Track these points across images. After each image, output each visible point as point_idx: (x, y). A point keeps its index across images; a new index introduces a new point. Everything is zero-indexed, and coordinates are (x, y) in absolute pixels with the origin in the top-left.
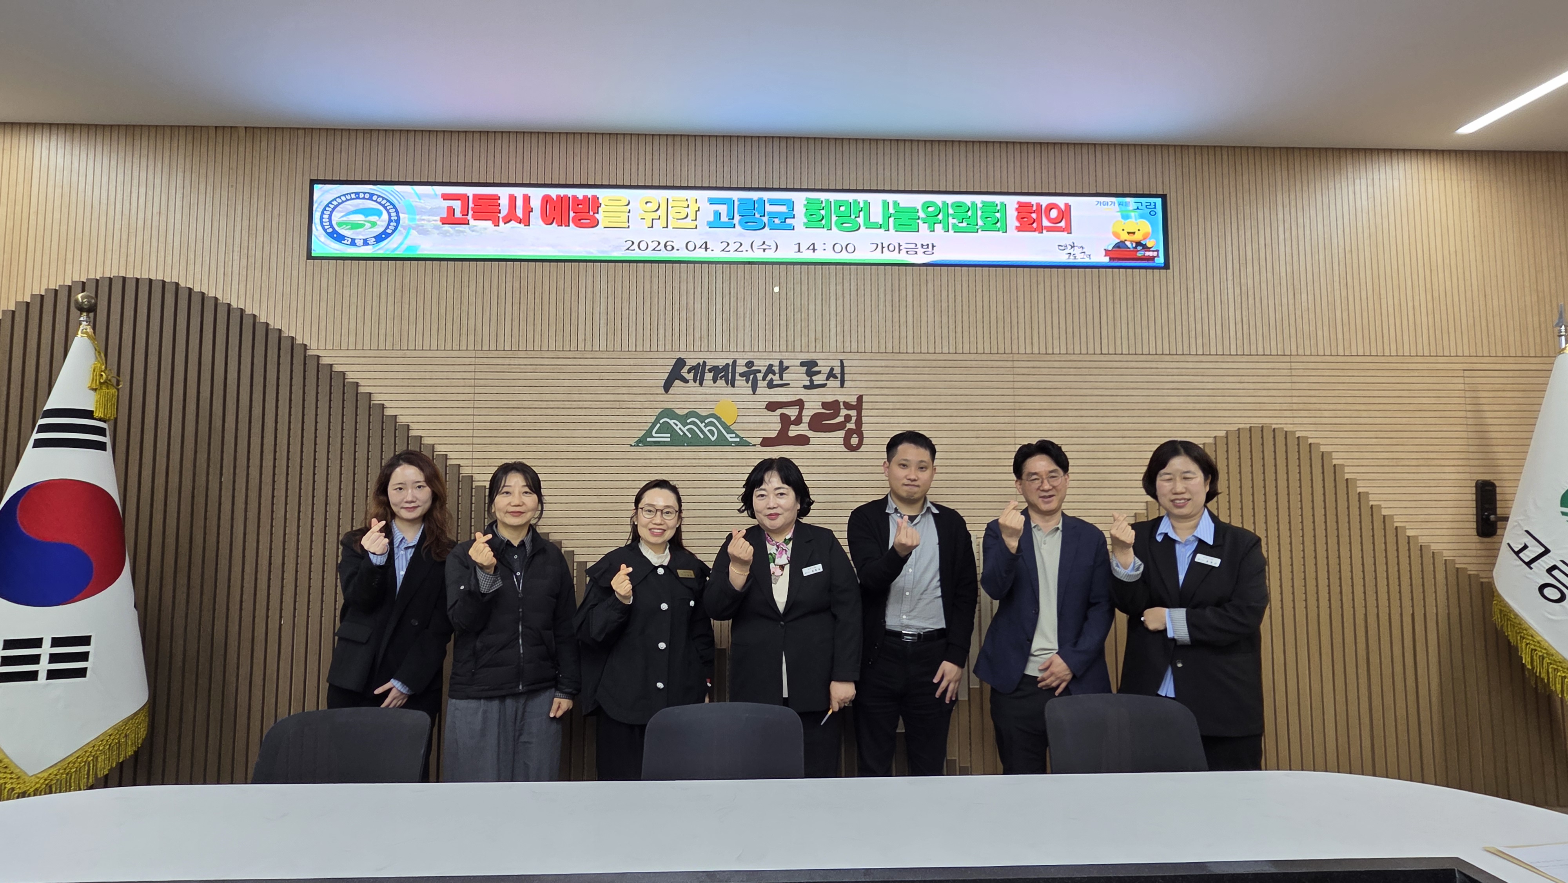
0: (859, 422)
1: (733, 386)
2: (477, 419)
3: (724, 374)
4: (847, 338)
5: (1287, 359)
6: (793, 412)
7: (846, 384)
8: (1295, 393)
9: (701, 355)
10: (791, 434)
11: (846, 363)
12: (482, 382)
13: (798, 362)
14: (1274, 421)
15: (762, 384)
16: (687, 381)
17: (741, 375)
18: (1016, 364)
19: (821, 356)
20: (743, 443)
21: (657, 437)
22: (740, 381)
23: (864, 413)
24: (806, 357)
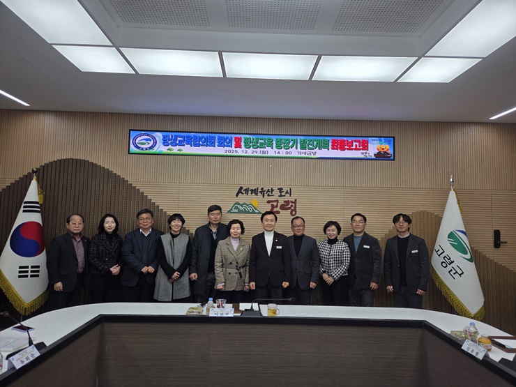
0: (295, 207)
1: (257, 195)
2: (179, 204)
3: (255, 192)
4: (292, 182)
6: (275, 204)
7: (292, 195)
9: (247, 186)
11: (291, 189)
12: (181, 193)
13: (277, 188)
15: (266, 195)
16: (243, 193)
17: (260, 192)
18: (345, 190)
19: (285, 187)
20: (260, 213)
21: (234, 211)
23: (297, 204)
24: (280, 187)
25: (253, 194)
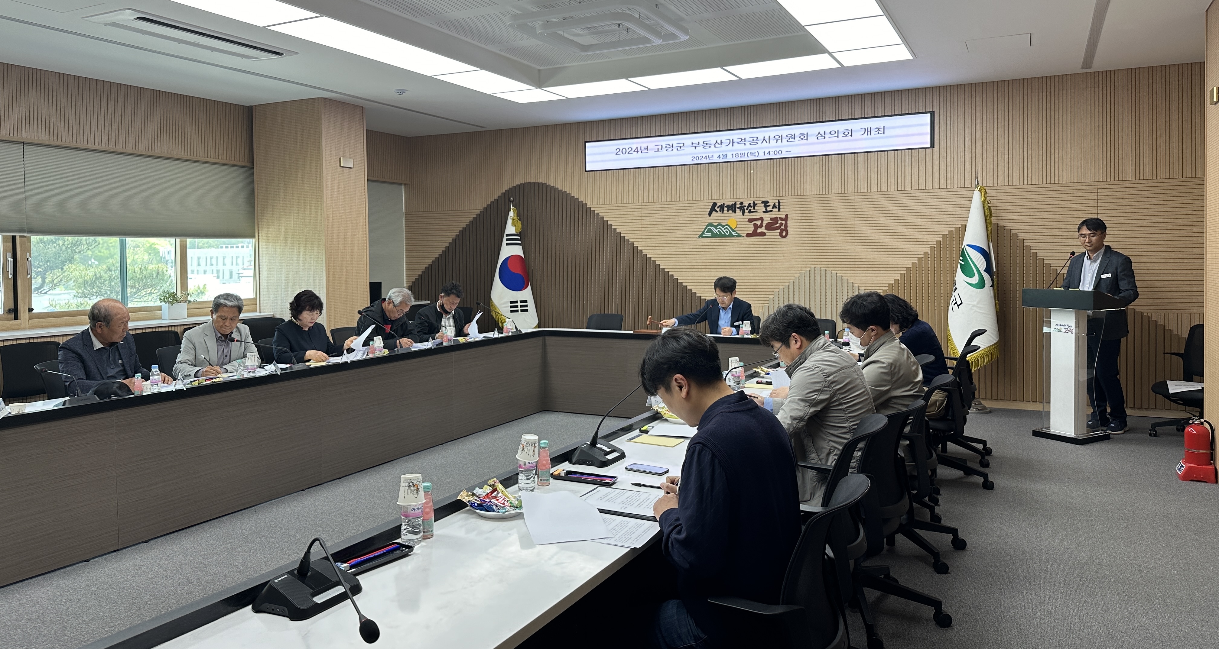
0: (786, 226)
1: (735, 213)
2: (643, 229)
3: (732, 208)
5: (996, 188)
6: (759, 223)
7: (781, 210)
9: (723, 201)
10: (758, 231)
11: (780, 201)
12: (644, 215)
13: (760, 202)
15: (746, 211)
16: (717, 212)
17: (738, 208)
19: (771, 198)
20: (739, 236)
21: (706, 234)
22: (738, 211)
23: (788, 222)
24: (764, 199)
25: (730, 211)
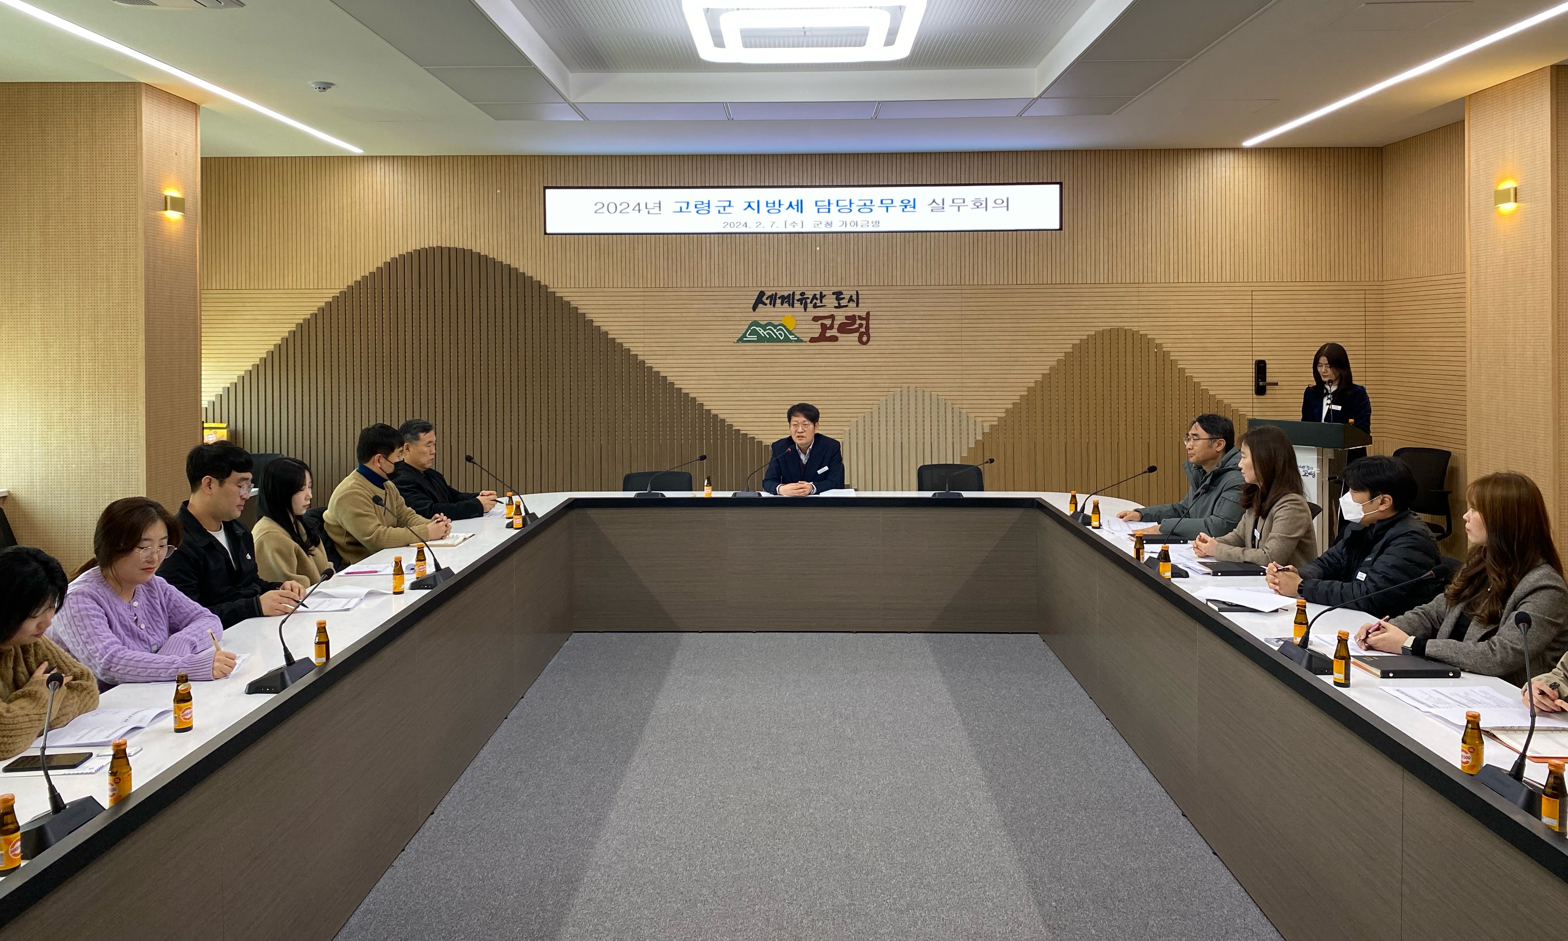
0: (867, 328)
1: (793, 307)
2: (646, 328)
3: (788, 300)
4: (860, 278)
5: (1137, 285)
7: (860, 305)
8: (1140, 307)
9: (774, 289)
10: (828, 335)
11: (859, 292)
12: (648, 306)
13: (831, 293)
14: (1126, 324)
15: (810, 306)
16: (766, 304)
17: (797, 300)
18: (964, 291)
19: (845, 288)
20: (799, 340)
21: (749, 337)
22: (797, 304)
23: (870, 322)
24: (836, 289)
25: (786, 305)
